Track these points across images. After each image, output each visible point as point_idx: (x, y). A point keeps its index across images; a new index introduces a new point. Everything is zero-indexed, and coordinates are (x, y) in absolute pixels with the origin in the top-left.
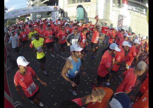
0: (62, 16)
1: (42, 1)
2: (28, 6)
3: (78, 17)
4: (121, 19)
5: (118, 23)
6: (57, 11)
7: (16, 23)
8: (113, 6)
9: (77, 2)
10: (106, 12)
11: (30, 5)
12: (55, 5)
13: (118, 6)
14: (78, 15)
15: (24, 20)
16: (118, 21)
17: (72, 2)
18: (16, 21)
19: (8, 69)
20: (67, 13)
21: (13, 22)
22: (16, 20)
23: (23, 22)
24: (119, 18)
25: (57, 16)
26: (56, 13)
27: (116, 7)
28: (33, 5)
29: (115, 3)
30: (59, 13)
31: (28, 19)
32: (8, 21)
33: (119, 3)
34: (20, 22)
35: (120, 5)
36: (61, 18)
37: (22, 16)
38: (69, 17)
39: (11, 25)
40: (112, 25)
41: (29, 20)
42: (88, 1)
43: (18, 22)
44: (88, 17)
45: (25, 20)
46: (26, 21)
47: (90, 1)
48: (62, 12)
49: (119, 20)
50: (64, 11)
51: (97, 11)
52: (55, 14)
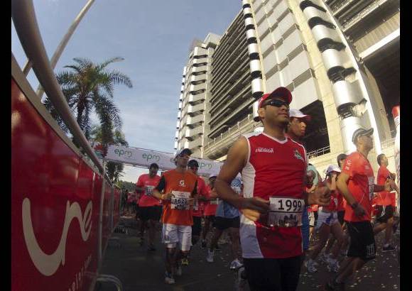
47: (329, 151)
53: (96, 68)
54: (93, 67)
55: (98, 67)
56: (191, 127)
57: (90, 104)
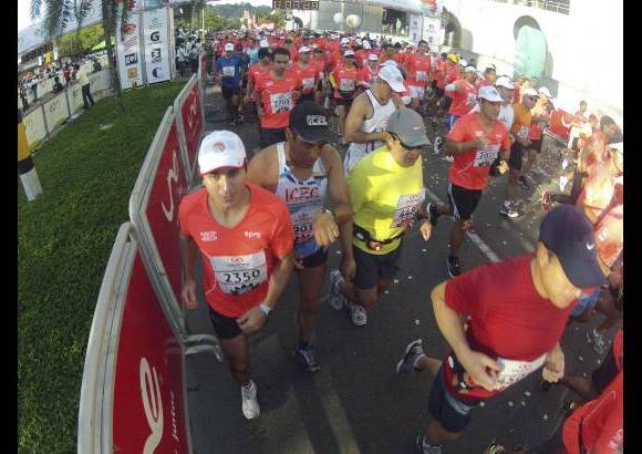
0: (450, 40)
3: (520, 63)
7: (243, 27)
14: (523, 56)
15: (277, 21)
18: (242, 20)
20: (470, 33)
21: (230, 19)
22: (241, 15)
23: (276, 27)
25: (430, 38)
26: (428, 21)
30: (441, 28)
31: (298, 21)
32: (206, 10)
34: (259, 25)
38: (477, 55)
41: (301, 25)
43: (252, 25)
45: (283, 25)
46: (290, 26)
48: (451, 25)
50: (459, 25)
52: (426, 27)
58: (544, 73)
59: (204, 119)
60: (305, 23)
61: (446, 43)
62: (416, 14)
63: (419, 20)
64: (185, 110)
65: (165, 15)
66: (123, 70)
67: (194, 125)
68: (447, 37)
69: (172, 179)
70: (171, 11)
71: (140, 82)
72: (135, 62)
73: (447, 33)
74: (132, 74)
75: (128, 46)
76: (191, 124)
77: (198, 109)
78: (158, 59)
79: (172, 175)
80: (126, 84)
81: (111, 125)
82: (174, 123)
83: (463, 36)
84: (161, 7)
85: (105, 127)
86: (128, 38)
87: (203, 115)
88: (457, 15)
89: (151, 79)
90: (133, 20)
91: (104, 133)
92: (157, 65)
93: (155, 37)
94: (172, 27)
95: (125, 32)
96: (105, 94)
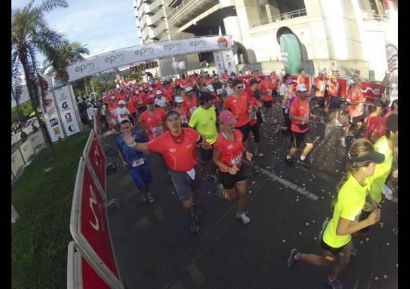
0: (242, 60)
1: (179, 26)
2: (144, 41)
3: (286, 59)
4: (393, 54)
5: (389, 65)
6: (228, 50)
7: (118, 86)
8: (364, 20)
9: (274, 21)
10: (353, 40)
11: (147, 37)
12: (217, 33)
13: (375, 16)
14: (286, 54)
15: (138, 78)
16: (388, 61)
17: (258, 20)
18: (116, 81)
19: (112, 202)
20: (253, 52)
21: (109, 82)
22: (115, 78)
23: (137, 81)
24: (388, 53)
25: (229, 63)
26: (225, 53)
27: (370, 20)
28: (156, 39)
29: (366, 10)
30: (234, 54)
31: (149, 74)
32: (93, 80)
33: (374, 7)
34: (127, 82)
35: (377, 12)
36: (241, 67)
37: (136, 67)
38: (260, 64)
39: (104, 91)
40: (372, 73)
41: (152, 77)
42: (302, 15)
43: (122, 83)
44: (310, 57)
45: (142, 78)
46: (145, 79)
47: (305, 14)
48: (240, 50)
49: (391, 59)
50: (244, 48)
51: (328, 38)
52: (225, 57)
53: (24, 11)
54: (21, 12)
55: (26, 8)
56: (151, 14)
57: (32, 45)
58: (302, 59)
59: (105, 157)
60: (154, 75)
61: (240, 63)
62: (217, 51)
63: (219, 54)
64: (91, 155)
65: (68, 90)
66: (51, 130)
67: (99, 163)
68: (239, 58)
69: (93, 203)
70: (71, 87)
71: (62, 137)
72: (57, 123)
73: (239, 56)
74: (57, 132)
75: (50, 114)
76: (97, 163)
77: (100, 151)
78: (70, 120)
79: (92, 201)
80: (54, 138)
81: (51, 168)
82: (86, 166)
83: (249, 54)
84: (64, 86)
85: (47, 170)
86: (48, 109)
87: (104, 153)
88: (241, 43)
89: (69, 133)
90: (49, 96)
91: (47, 174)
92: (70, 124)
93: (65, 106)
94: (74, 97)
95: (46, 105)
96: (43, 147)
